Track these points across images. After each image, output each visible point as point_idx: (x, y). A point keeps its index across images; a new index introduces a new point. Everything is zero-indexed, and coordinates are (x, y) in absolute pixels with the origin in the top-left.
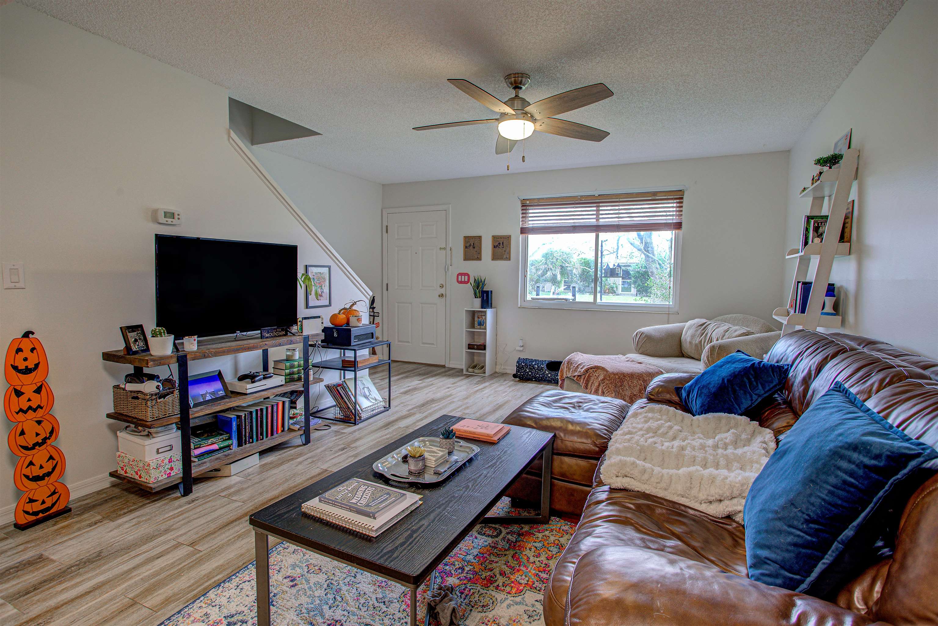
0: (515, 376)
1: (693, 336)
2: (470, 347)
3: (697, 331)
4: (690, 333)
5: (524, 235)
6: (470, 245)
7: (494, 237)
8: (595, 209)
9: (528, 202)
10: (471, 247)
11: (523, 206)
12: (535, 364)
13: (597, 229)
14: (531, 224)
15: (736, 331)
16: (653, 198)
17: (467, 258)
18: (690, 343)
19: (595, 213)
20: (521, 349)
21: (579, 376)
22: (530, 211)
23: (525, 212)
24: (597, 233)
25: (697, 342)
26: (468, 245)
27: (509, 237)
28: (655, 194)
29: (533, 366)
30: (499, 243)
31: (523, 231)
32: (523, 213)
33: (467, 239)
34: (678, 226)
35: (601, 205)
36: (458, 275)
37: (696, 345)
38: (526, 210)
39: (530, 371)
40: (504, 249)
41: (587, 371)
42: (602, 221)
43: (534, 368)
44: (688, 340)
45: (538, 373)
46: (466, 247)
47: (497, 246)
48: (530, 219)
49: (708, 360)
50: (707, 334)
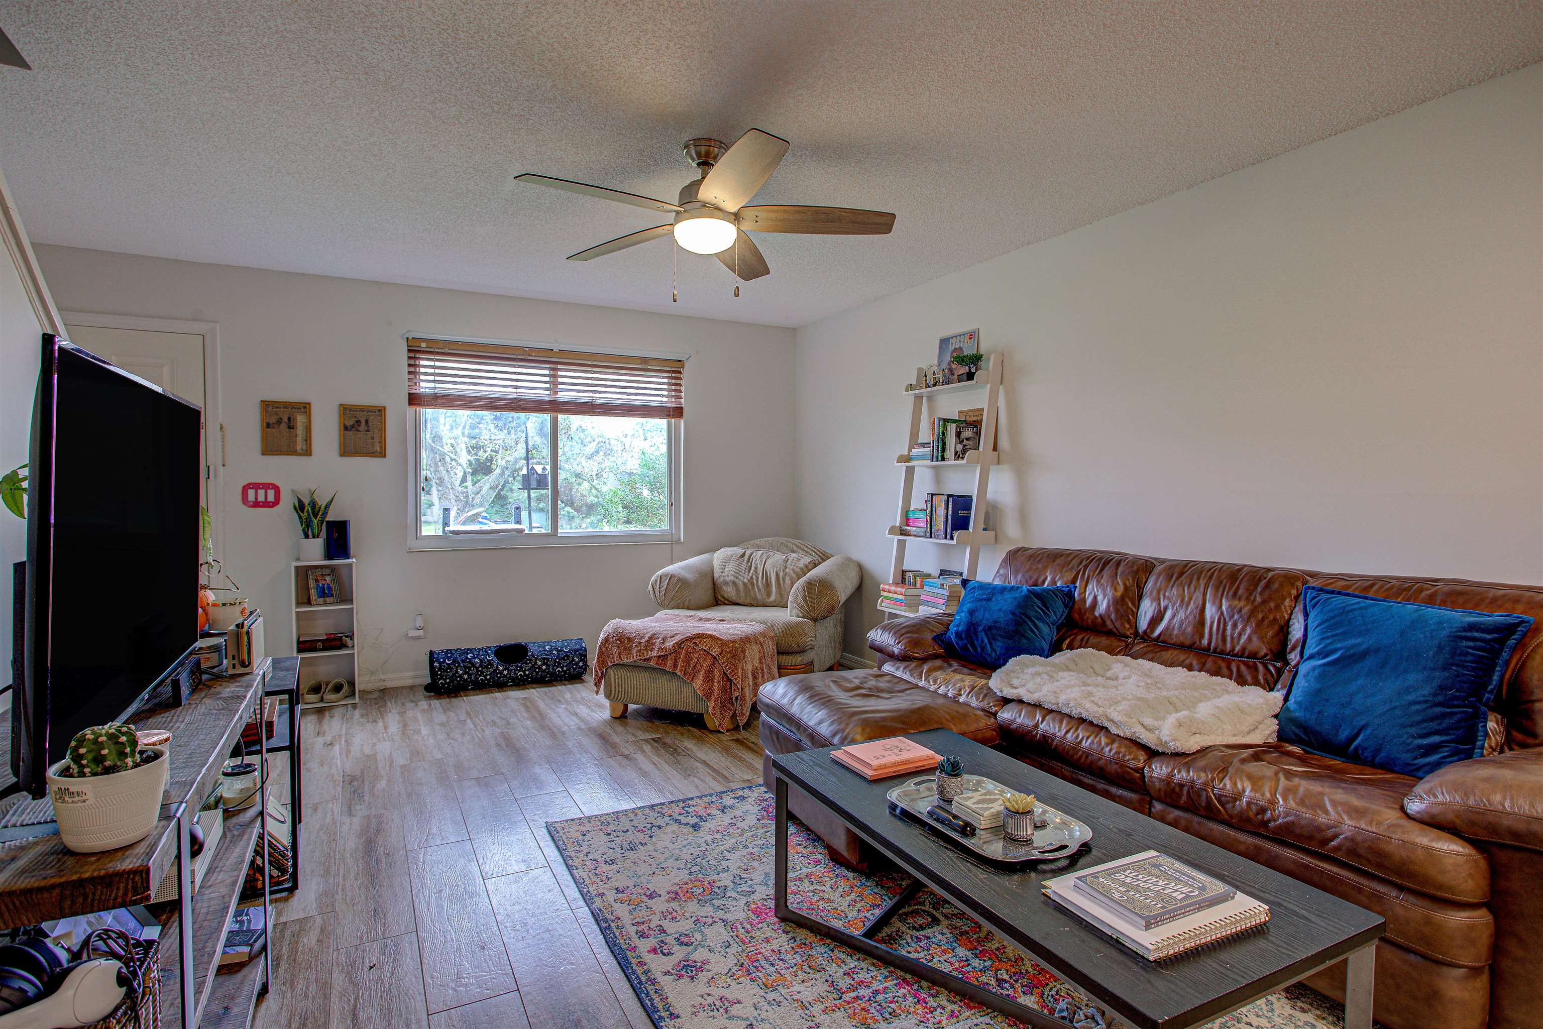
0: (428, 688)
1: (737, 573)
2: (304, 646)
3: (740, 564)
4: (729, 568)
5: (413, 408)
6: (280, 421)
7: (346, 410)
8: (547, 372)
9: (423, 345)
10: (284, 426)
11: (409, 351)
12: (474, 658)
13: (554, 407)
14: (425, 387)
15: (798, 560)
16: (644, 366)
17: (270, 448)
18: (734, 582)
19: (547, 379)
20: (421, 633)
21: (659, 657)
22: (422, 363)
23: (412, 362)
24: (555, 414)
25: (746, 580)
26: (273, 420)
27: (380, 411)
28: (645, 360)
29: (470, 662)
30: (358, 422)
31: (414, 400)
32: (410, 365)
33: (268, 406)
34: (677, 412)
35: (559, 367)
36: (245, 489)
37: (745, 585)
38: (415, 358)
39: (466, 673)
40: (370, 434)
41: (680, 644)
42: (562, 396)
43: (473, 665)
44: (730, 578)
45: (482, 672)
46: (268, 425)
47: (353, 426)
48: (422, 377)
49: (806, 602)
50: (756, 568)
